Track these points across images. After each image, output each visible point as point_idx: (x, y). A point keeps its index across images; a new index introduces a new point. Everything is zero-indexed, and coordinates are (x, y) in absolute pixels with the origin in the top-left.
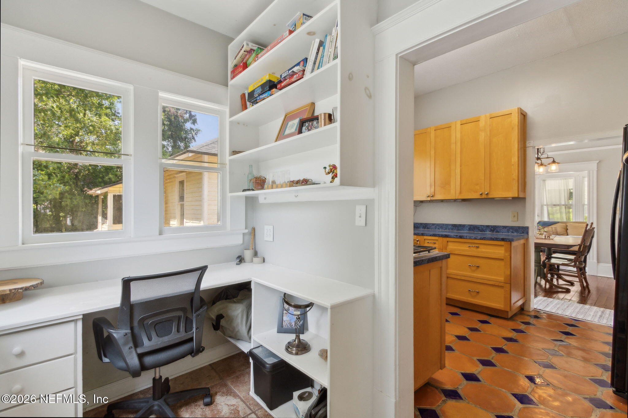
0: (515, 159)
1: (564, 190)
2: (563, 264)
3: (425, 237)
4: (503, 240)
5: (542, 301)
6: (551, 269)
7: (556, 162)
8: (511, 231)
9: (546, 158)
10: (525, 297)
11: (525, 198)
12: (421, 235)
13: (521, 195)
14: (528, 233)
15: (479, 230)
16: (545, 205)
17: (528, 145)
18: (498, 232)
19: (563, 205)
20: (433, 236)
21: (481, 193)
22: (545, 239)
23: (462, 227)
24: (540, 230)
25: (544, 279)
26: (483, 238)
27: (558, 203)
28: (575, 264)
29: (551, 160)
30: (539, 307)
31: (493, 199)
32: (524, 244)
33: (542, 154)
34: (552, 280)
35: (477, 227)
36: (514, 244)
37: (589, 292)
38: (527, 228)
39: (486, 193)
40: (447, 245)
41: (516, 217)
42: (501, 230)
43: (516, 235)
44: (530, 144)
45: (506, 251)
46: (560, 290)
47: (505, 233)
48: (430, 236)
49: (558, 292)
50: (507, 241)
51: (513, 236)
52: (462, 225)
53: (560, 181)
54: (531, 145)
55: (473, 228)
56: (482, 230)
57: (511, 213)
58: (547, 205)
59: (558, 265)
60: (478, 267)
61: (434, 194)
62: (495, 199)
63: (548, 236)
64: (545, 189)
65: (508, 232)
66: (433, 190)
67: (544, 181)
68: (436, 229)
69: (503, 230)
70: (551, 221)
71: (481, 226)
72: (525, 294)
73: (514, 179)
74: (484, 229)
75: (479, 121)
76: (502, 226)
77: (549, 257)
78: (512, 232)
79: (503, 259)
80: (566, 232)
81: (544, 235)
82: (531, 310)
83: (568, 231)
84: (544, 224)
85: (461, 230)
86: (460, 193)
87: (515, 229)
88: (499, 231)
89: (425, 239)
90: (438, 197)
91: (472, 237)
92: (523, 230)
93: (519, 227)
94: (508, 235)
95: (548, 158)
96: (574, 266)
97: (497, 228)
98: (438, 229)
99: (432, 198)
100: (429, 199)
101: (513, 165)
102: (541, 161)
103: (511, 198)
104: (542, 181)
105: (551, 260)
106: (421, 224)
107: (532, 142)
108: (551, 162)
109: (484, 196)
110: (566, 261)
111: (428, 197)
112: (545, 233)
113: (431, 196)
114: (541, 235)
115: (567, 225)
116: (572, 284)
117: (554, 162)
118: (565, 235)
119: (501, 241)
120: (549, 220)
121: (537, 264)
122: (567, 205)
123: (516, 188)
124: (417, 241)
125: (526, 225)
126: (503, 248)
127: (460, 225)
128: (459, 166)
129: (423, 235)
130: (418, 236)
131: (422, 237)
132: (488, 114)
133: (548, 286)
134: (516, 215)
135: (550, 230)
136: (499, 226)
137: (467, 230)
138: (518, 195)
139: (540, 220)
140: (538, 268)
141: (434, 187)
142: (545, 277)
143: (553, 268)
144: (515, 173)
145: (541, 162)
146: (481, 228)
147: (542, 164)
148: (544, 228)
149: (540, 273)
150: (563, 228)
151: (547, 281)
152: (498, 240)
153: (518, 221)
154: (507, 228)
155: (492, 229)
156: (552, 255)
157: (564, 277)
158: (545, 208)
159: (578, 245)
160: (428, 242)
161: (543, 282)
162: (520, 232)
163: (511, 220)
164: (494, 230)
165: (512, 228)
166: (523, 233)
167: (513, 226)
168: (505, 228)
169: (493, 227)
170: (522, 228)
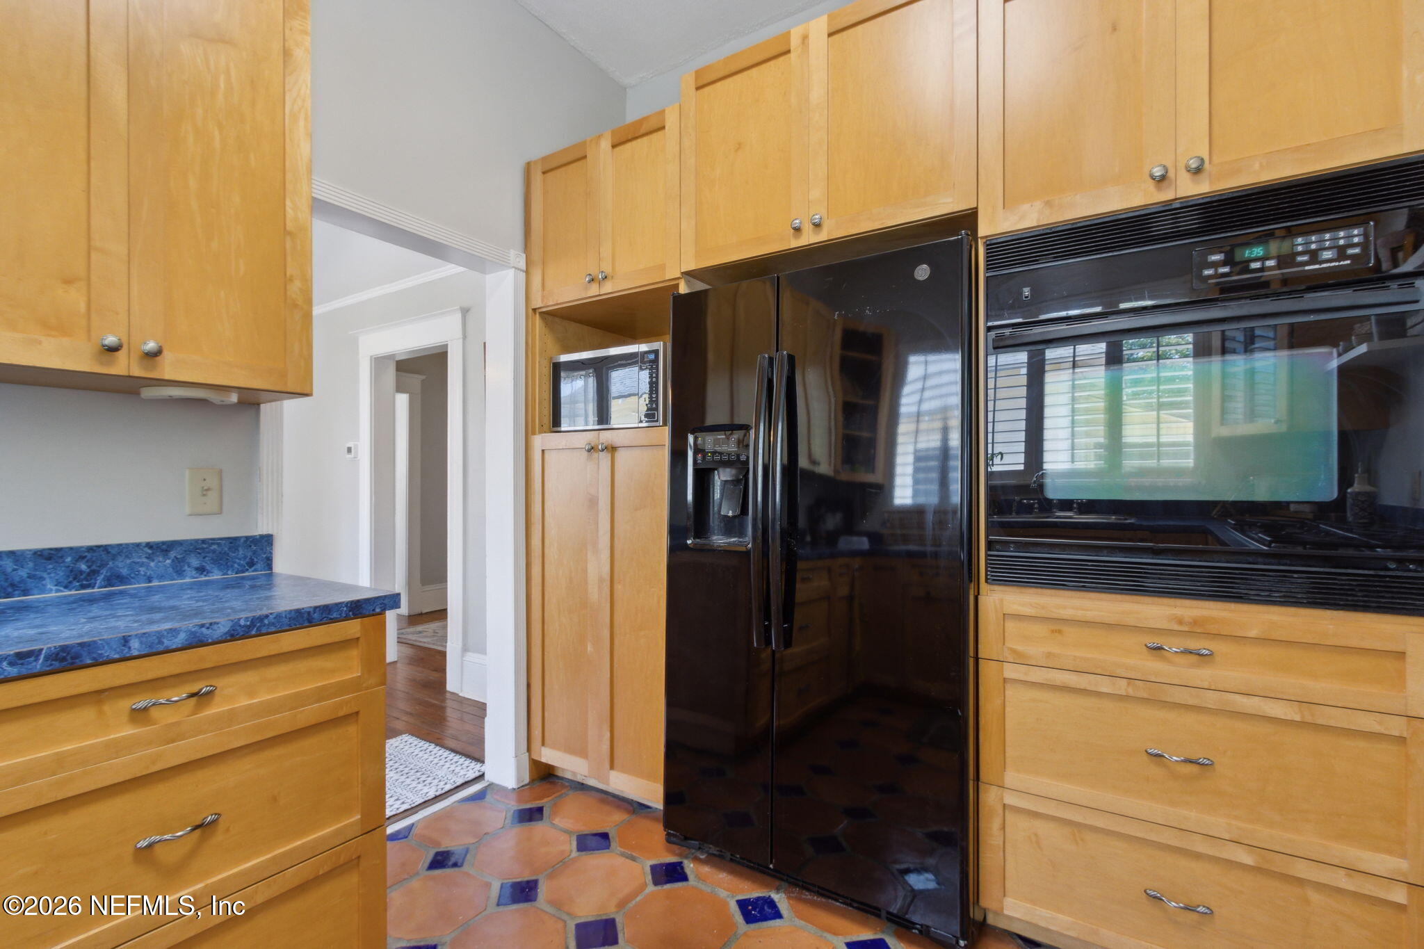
4: (357, 609)
8: (195, 562)
14: (268, 565)
18: (122, 580)
38: (269, 540)
39: (143, 349)
41: (213, 496)
42: (142, 565)
43: (218, 581)
47: (161, 578)
50: (370, 615)
57: (187, 472)
65: (180, 573)
69: (148, 566)
74: (22, 573)
76: (147, 544)
78: (201, 570)
87: (214, 551)
88: (125, 572)
92: (249, 554)
93: (233, 542)
94: (177, 588)
97: (114, 558)
125: (262, 529)
134: (211, 483)
136: (127, 545)
152: (335, 615)
153: (220, 512)
154: (173, 554)
155: (85, 566)
162: (236, 565)
163: (188, 511)
164: (93, 573)
165: (199, 547)
166: (251, 567)
167: (204, 541)
168: (162, 551)
169: (89, 555)
170: (248, 543)
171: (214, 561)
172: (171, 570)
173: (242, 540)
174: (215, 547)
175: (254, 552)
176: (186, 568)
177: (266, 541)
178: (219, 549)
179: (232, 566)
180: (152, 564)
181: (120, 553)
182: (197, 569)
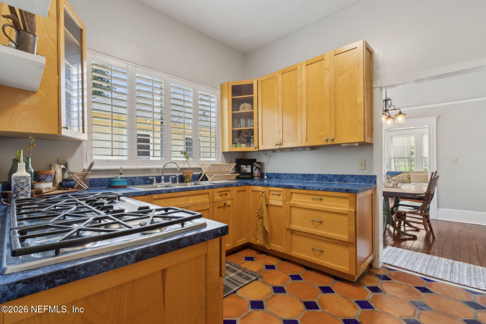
0: (360, 99)
1: (407, 146)
2: (410, 213)
3: (271, 188)
4: (347, 191)
5: (391, 252)
6: (399, 216)
7: (402, 113)
8: (359, 180)
9: (394, 110)
10: (374, 253)
11: (373, 144)
12: (266, 186)
13: (368, 140)
14: (375, 183)
15: (327, 179)
16: (393, 158)
17: (374, 86)
19: (407, 158)
20: (277, 187)
21: (326, 139)
22: (393, 187)
23: (311, 176)
24: (389, 179)
25: (393, 227)
26: (327, 189)
27: (403, 156)
28: (421, 213)
29: (398, 111)
30: (388, 261)
31: (339, 145)
32: (372, 194)
33: (390, 106)
34: (399, 227)
35: (325, 176)
36: (360, 195)
37: (434, 238)
38: (375, 177)
39: (331, 139)
40: (291, 197)
41: (364, 165)
42: (349, 179)
43: (363, 185)
44: (377, 85)
45: (350, 205)
46: (407, 237)
47: (352, 182)
48: (275, 187)
49: (406, 240)
50: (351, 193)
51: (360, 186)
52: (311, 174)
53: (404, 138)
54: (379, 85)
55: (322, 178)
56: (330, 180)
57: (359, 160)
58: (394, 158)
59: (405, 213)
60: (321, 222)
61: (282, 142)
62: (342, 145)
63: (395, 185)
64: (392, 146)
65: (356, 182)
66: (281, 137)
67: (392, 138)
68: (287, 179)
70: (397, 171)
71: (329, 175)
72: (373, 250)
73: (360, 122)
74: (332, 178)
75: (324, 59)
76: (350, 175)
77: (397, 205)
78: (360, 182)
79: (347, 214)
80: (409, 181)
81: (392, 184)
82: (380, 268)
83: (411, 180)
84: (391, 174)
85: (310, 180)
86: (307, 140)
88: (346, 180)
89: (270, 191)
90: (286, 145)
91: (316, 187)
93: (367, 176)
94: (355, 185)
95: (395, 109)
96: (420, 214)
98: (290, 179)
99: (280, 146)
100: (277, 147)
101: (358, 106)
102: (389, 113)
103: (357, 144)
104: (390, 138)
105: (399, 208)
106: (274, 174)
107: (379, 82)
108: (398, 113)
109: (329, 143)
110: (412, 208)
111: (276, 145)
112: (393, 182)
113: (279, 144)
114: (389, 184)
115: (410, 174)
116: (418, 230)
117: (400, 113)
118: (409, 183)
119: (345, 192)
120: (395, 171)
121: (386, 212)
122: (409, 158)
123: (363, 132)
124: (263, 192)
125: (374, 174)
126: (347, 201)
127: (310, 175)
128: (305, 111)
129: (268, 186)
130: (263, 187)
131: (267, 188)
132: (333, 51)
133: (396, 232)
134: (363, 163)
135: (398, 178)
136: (347, 175)
137: (316, 180)
138: (364, 140)
139: (389, 170)
140: (387, 216)
141: (282, 134)
142: (393, 225)
143: (400, 215)
144: (361, 114)
145: (389, 115)
146: (329, 178)
147: (389, 117)
148: (392, 177)
149: (388, 221)
150: (407, 177)
151: (395, 228)
152: (342, 191)
153: (365, 169)
154: (354, 178)
155: (340, 178)
156: (399, 202)
157: (411, 223)
158: (393, 160)
159: (425, 193)
160: (273, 194)
161: (392, 229)
162: (367, 182)
163: (358, 169)
164: (342, 180)
165: (360, 177)
166: (371, 183)
167: (360, 175)
168: (352, 177)
169: (341, 176)
170: (370, 177)
171: (363, 180)
172: (354, 181)
173: (369, 176)
174: (363, 177)
175: (371, 179)
176: (357, 181)
177: (374, 177)
178: (363, 178)
179: (366, 182)
180: (351, 179)
181: (345, 176)
182: (359, 181)
